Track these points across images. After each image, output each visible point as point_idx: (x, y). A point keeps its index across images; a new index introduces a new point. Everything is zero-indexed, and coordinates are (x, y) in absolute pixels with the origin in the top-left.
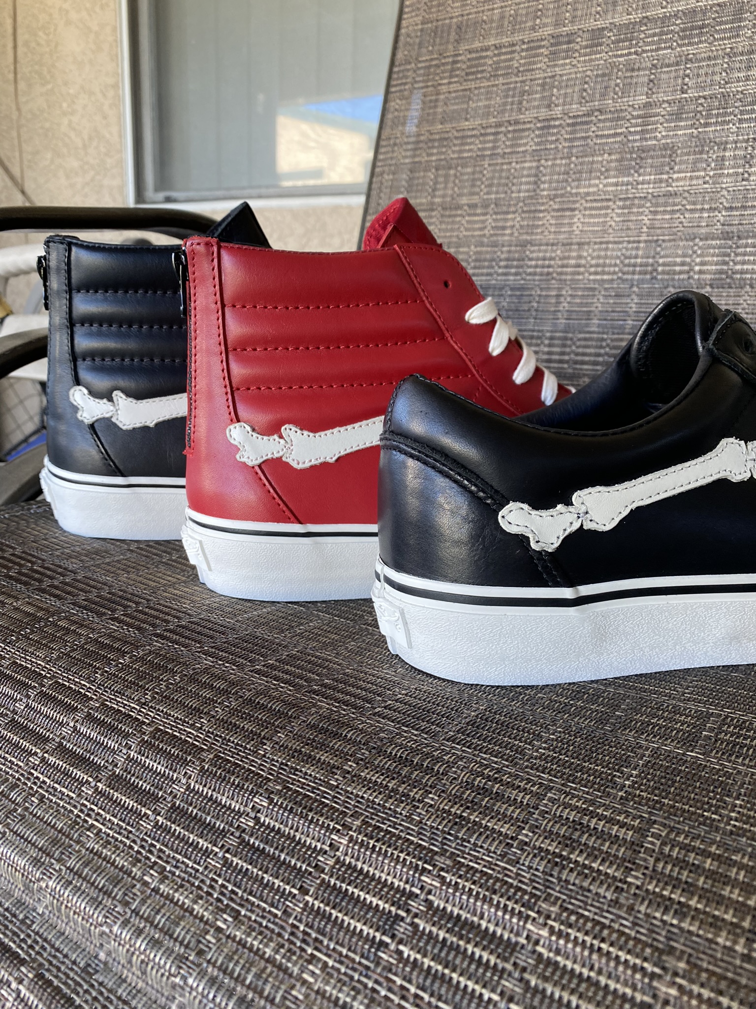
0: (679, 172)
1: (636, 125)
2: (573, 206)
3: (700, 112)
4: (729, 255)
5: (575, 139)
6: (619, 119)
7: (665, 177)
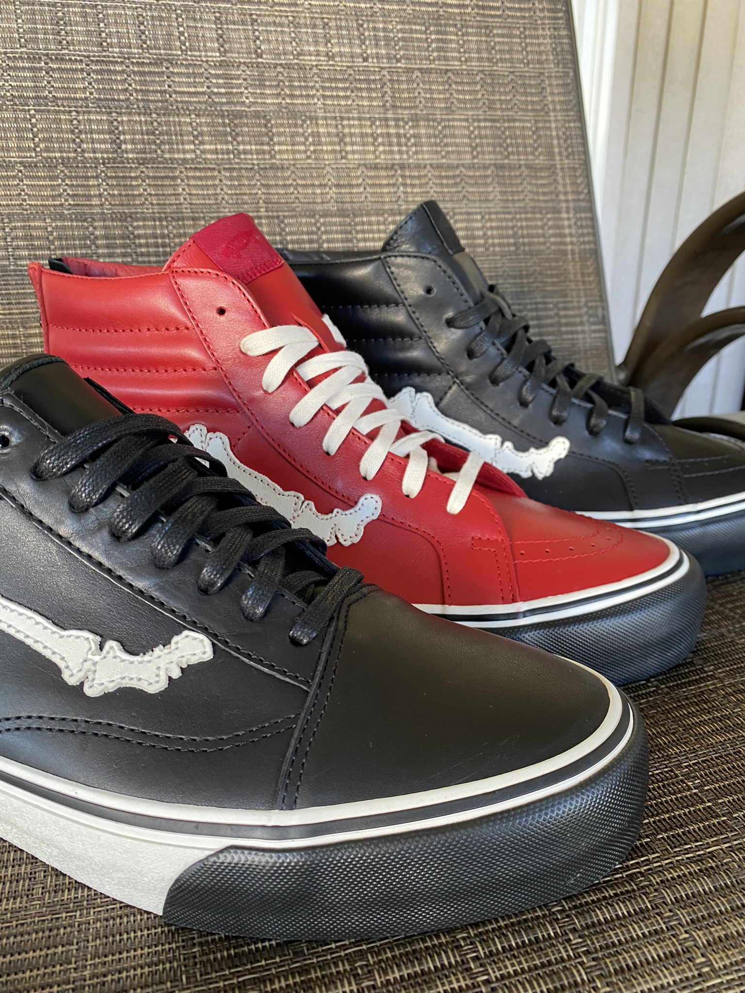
0: (279, 144)
1: (218, 86)
2: (171, 174)
3: (282, 81)
4: (350, 233)
5: (148, 91)
6: (195, 75)
7: (266, 148)
